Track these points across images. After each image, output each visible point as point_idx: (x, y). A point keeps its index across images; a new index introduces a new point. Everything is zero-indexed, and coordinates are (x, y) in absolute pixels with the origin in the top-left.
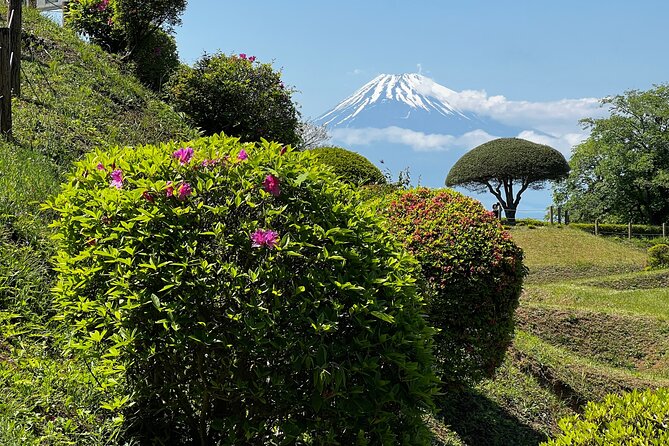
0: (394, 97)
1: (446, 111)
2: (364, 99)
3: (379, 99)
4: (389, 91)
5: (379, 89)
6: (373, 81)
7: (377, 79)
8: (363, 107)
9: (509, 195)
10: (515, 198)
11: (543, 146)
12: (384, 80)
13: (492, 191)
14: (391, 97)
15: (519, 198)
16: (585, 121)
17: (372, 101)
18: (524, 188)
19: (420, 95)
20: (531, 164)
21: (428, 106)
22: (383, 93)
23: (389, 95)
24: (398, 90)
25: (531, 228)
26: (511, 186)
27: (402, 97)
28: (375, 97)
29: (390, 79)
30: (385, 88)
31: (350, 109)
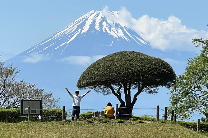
0: (101, 29)
1: (143, 42)
2: (77, 30)
3: (89, 30)
4: (97, 24)
5: (89, 22)
6: (85, 16)
7: (88, 14)
8: (75, 36)
9: (128, 96)
10: (132, 99)
11: (155, 59)
12: (94, 15)
13: (114, 93)
14: (98, 29)
15: (135, 99)
16: (196, 40)
17: (83, 32)
18: (140, 91)
19: (122, 28)
20: (145, 72)
21: (128, 37)
22: (93, 25)
23: (97, 27)
24: (104, 23)
25: (140, 122)
26: (129, 89)
27: (107, 29)
28: (86, 28)
29: (98, 15)
30: (94, 22)
31: (65, 37)
